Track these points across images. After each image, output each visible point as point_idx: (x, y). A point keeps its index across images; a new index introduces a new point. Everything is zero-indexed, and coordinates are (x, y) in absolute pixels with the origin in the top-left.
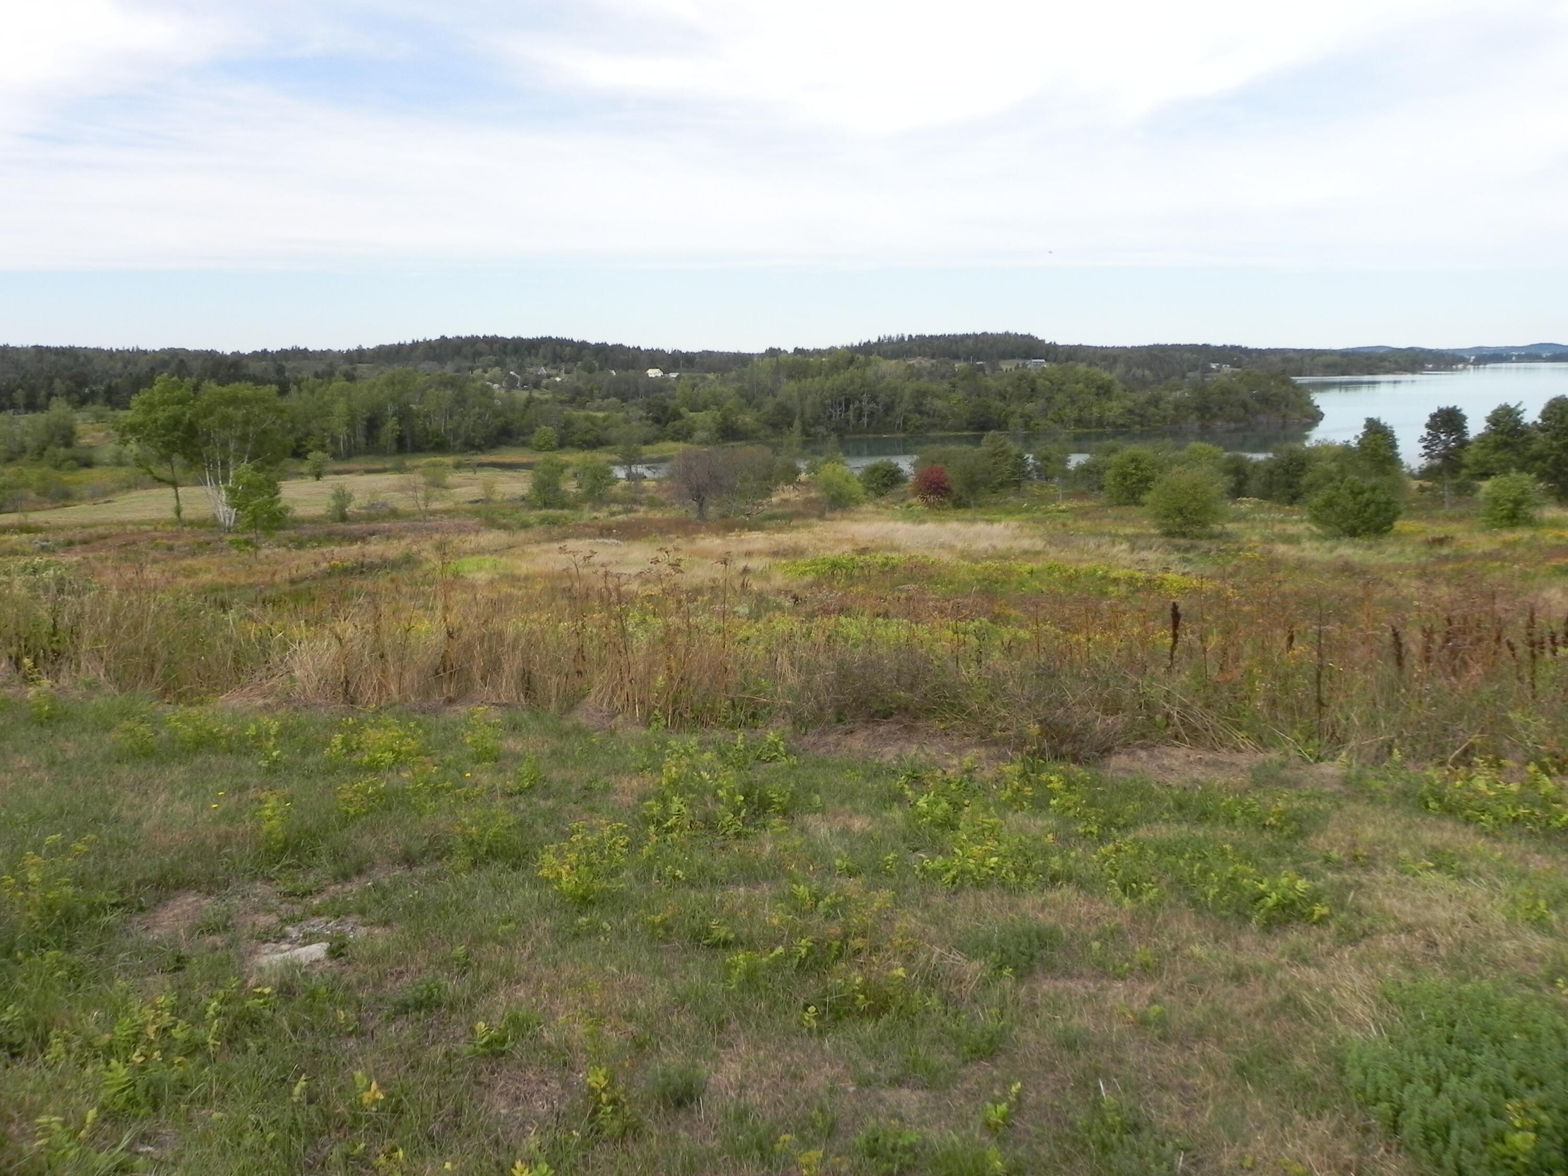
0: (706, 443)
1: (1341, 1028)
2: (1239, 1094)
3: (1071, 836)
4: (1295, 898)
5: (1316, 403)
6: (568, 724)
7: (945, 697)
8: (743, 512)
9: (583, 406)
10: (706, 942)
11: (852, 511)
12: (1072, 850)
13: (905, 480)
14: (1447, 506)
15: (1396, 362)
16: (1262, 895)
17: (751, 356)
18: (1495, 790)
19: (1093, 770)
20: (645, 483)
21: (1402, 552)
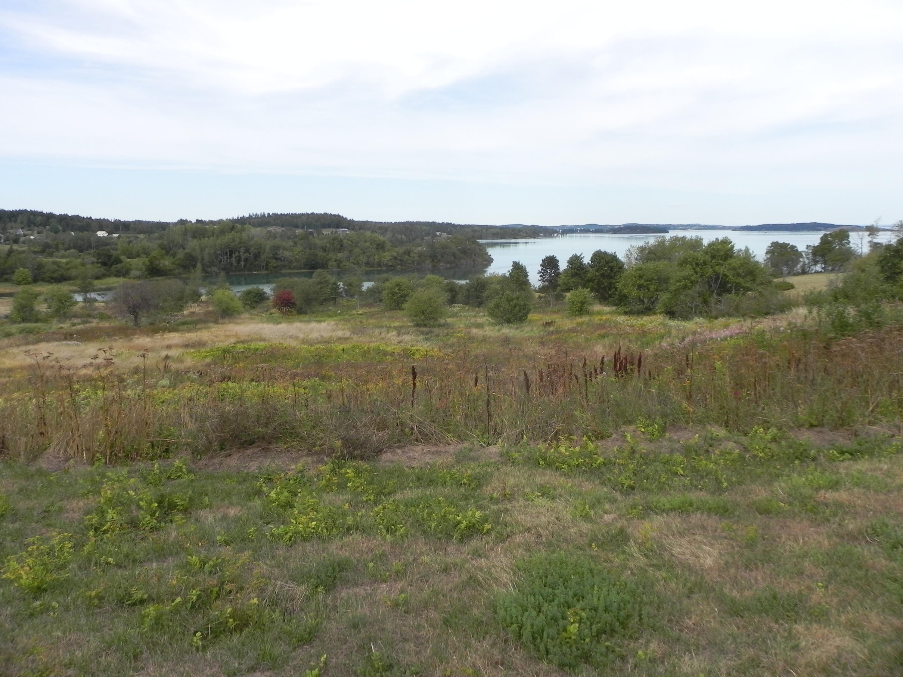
0: (139, 278)
1: (496, 588)
2: (445, 636)
3: (359, 503)
4: (475, 522)
5: (489, 254)
6: (32, 469)
7: (287, 429)
8: (164, 321)
9: (51, 255)
10: (127, 603)
11: (236, 318)
12: (359, 511)
13: (268, 299)
14: (552, 306)
15: (526, 233)
16: (459, 522)
17: (168, 224)
18: (569, 451)
19: (372, 463)
20: (97, 304)
21: (532, 330)
